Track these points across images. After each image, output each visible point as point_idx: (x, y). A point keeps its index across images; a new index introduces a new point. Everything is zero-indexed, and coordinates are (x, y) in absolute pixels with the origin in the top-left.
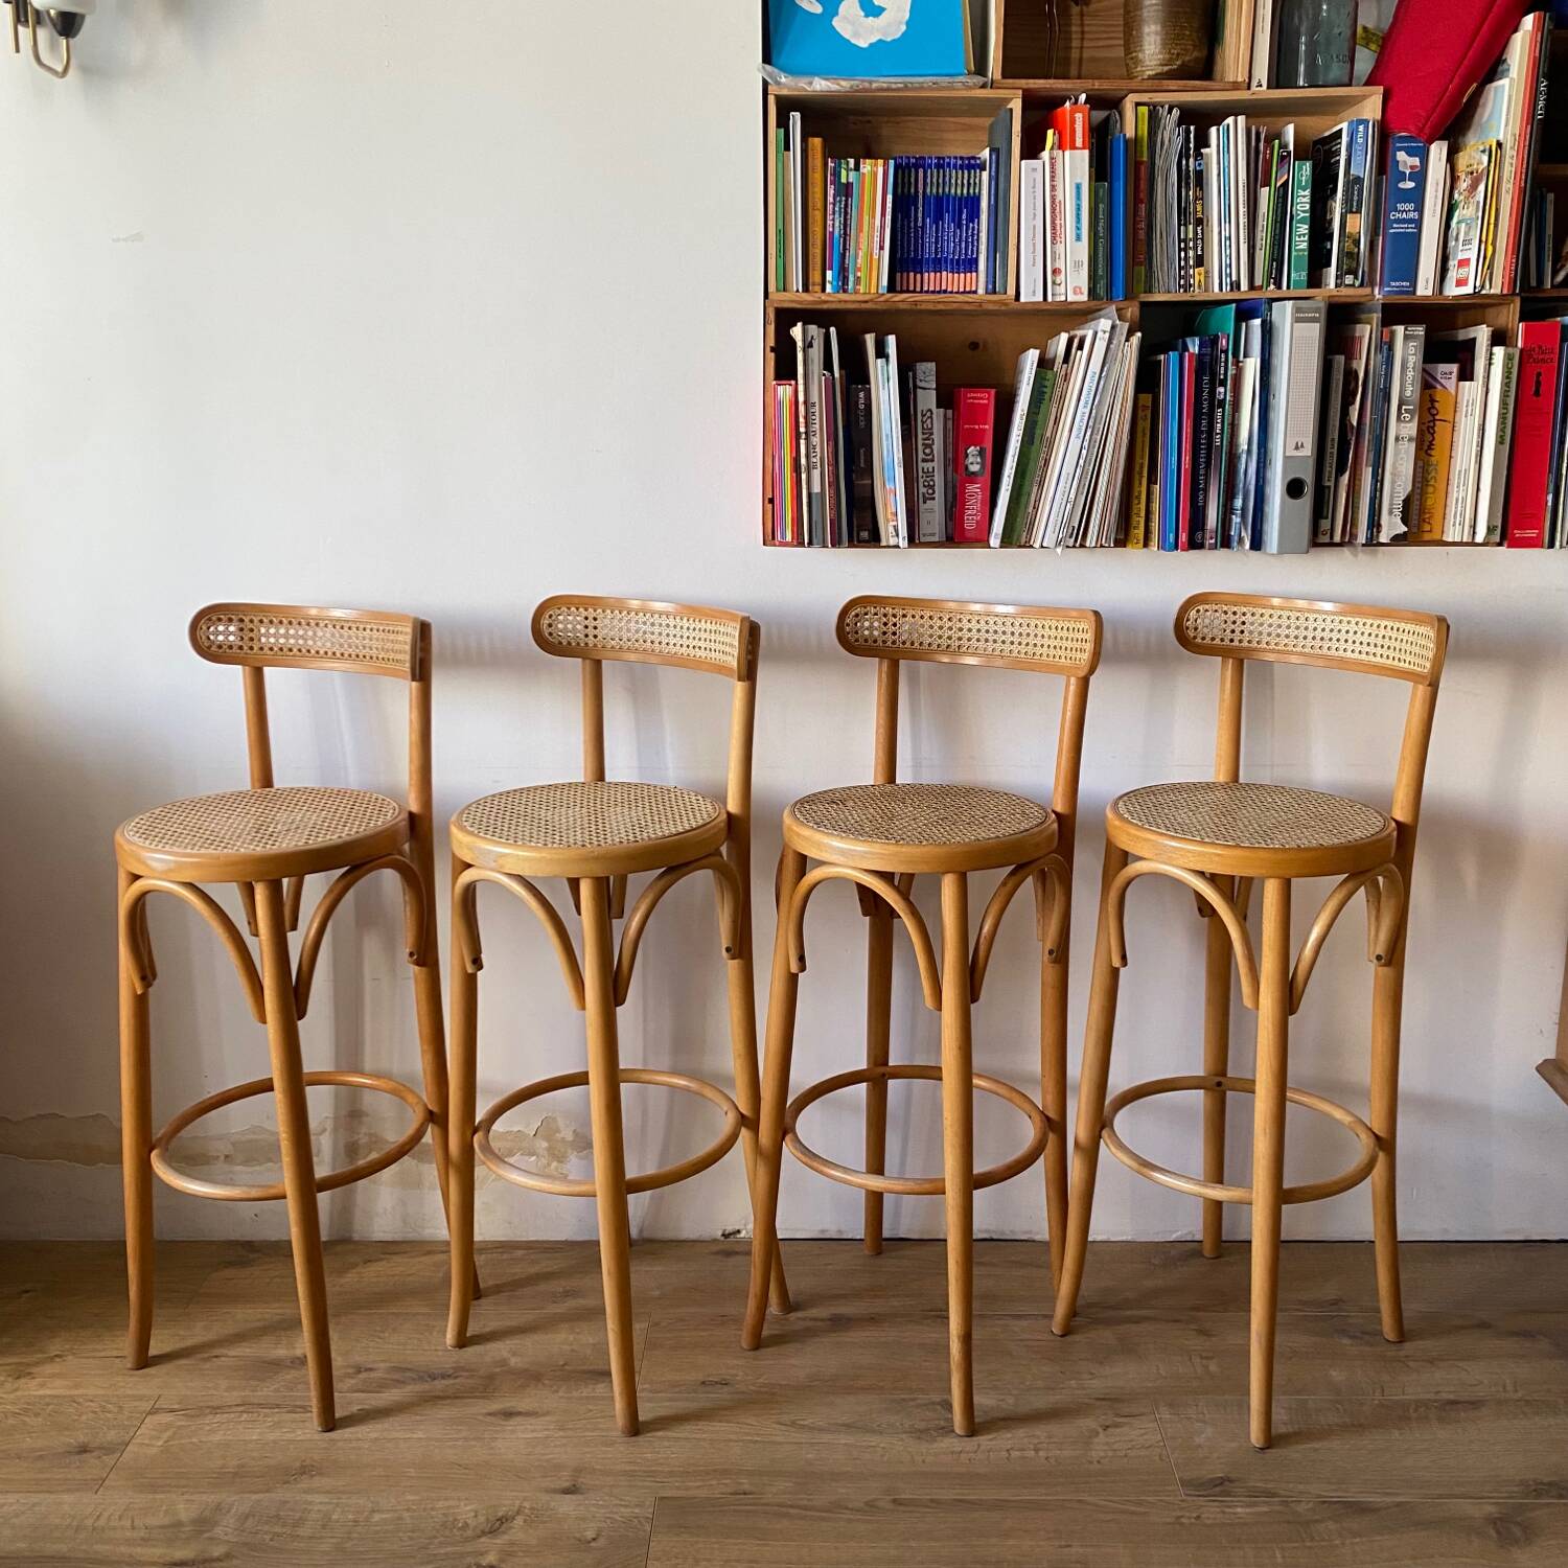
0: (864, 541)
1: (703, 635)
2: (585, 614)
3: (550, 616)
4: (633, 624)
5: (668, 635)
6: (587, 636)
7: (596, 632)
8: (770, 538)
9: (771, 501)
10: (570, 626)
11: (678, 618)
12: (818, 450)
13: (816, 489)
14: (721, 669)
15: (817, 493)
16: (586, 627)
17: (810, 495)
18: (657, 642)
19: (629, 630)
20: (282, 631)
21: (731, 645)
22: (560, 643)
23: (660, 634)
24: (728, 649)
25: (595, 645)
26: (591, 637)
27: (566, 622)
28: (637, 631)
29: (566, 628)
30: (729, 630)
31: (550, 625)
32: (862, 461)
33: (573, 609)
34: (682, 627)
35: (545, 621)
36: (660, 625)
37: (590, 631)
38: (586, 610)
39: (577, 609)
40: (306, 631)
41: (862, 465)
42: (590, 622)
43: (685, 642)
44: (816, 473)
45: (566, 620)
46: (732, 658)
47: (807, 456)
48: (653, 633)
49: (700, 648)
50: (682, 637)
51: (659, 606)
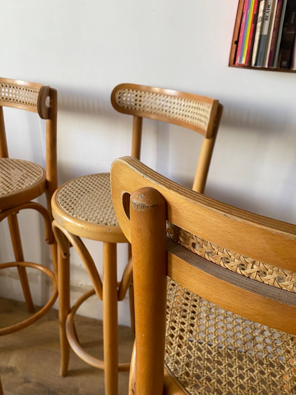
0: (284, 67)
1: (191, 110)
2: (136, 93)
3: (120, 93)
4: (157, 101)
5: (174, 108)
6: (136, 105)
7: (140, 103)
8: (233, 63)
9: (237, 43)
10: (128, 99)
11: (180, 99)
12: (270, 8)
13: (265, 33)
14: (197, 129)
15: (265, 35)
16: (136, 100)
17: (261, 36)
18: (168, 111)
19: (155, 104)
20: (7, 90)
21: (205, 117)
22: (124, 107)
23: (170, 107)
24: (203, 119)
25: (139, 110)
26: (138, 106)
27: (127, 97)
28: (159, 105)
29: (126, 100)
30: (205, 108)
31: (119, 98)
32: (292, 20)
33: (131, 91)
34: (181, 105)
35: (117, 96)
36: (171, 102)
37: (138, 102)
38: (137, 91)
39: (133, 91)
40: (16, 91)
41: (292, 22)
42: (138, 98)
43: (182, 112)
44: (267, 23)
45: (127, 95)
46: (204, 123)
47: (264, 11)
48: (166, 106)
49: (188, 116)
50: (180, 109)
51: (168, 92)
